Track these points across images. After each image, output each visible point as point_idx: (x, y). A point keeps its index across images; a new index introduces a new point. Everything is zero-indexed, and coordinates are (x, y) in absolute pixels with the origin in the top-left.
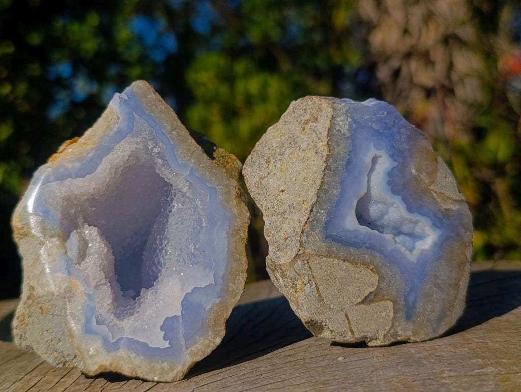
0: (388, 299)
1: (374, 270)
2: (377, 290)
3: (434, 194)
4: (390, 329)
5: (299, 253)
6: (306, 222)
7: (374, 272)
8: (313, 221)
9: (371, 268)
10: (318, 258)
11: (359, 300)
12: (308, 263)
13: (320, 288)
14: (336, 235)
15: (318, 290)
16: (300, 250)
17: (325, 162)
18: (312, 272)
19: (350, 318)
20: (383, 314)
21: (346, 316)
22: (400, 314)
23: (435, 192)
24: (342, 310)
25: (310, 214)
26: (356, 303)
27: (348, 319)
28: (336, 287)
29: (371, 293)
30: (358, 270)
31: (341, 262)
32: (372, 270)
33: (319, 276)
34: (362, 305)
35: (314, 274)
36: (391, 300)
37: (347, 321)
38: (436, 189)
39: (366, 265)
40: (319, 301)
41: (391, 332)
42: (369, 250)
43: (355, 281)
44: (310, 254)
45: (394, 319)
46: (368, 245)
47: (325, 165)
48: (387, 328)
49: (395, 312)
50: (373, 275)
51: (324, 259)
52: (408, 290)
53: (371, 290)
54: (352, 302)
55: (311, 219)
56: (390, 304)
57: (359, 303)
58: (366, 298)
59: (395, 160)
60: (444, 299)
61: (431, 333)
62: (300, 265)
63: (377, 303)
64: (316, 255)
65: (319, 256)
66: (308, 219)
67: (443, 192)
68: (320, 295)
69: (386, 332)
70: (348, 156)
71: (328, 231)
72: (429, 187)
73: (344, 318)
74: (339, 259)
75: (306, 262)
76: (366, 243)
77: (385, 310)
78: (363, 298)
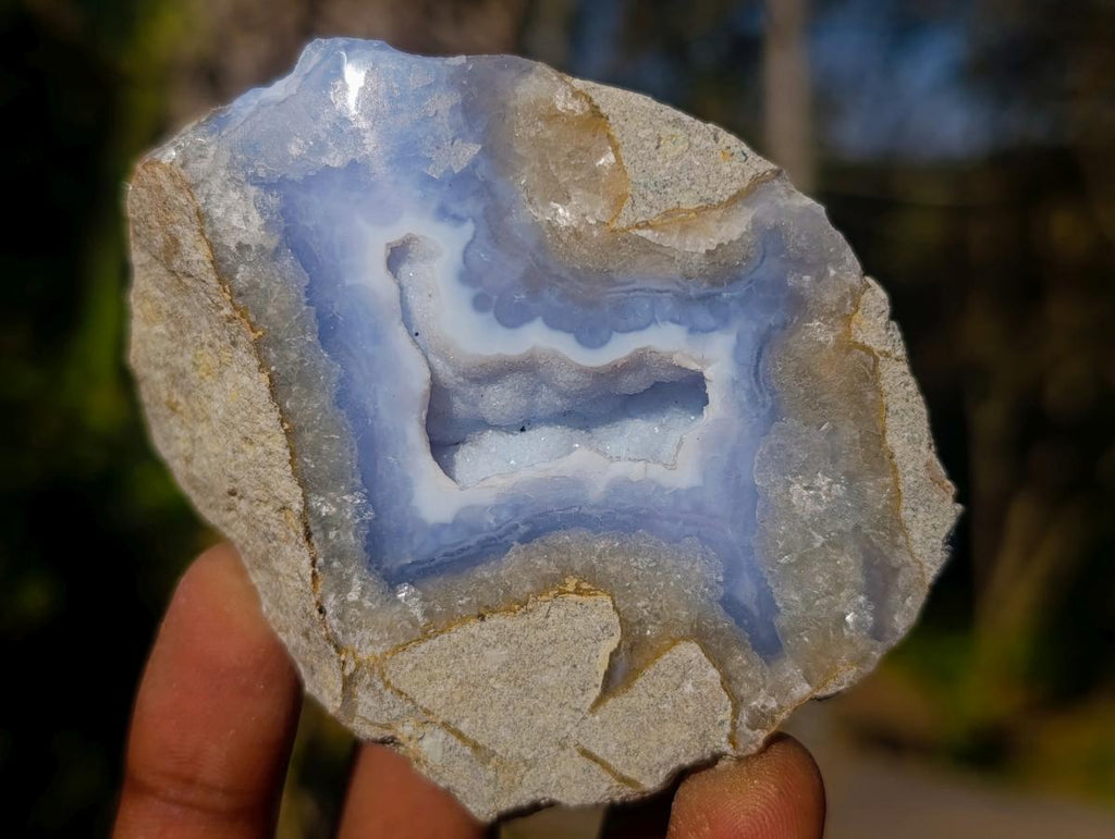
0: (675, 642)
1: (585, 586)
2: (625, 635)
3: (644, 233)
4: (735, 714)
5: (348, 672)
6: (314, 574)
7: (587, 592)
8: (328, 562)
9: (571, 588)
10: (405, 656)
11: (595, 692)
12: (387, 684)
13: (463, 727)
14: (413, 563)
15: (460, 735)
16: (344, 663)
17: (260, 367)
18: (413, 702)
19: (598, 752)
20: (689, 688)
21: (585, 753)
22: (739, 659)
23: (647, 225)
24: (563, 747)
25: (311, 545)
26: (588, 706)
27: (596, 760)
28: (504, 700)
29: (613, 655)
30: (539, 617)
31: (474, 627)
32: (578, 591)
33: (439, 701)
34: (611, 701)
35: (421, 703)
36: (685, 639)
37: (596, 767)
38: (641, 212)
39: (551, 585)
40: (485, 761)
41: (744, 717)
42: (536, 543)
43: (548, 651)
44: (376, 659)
45: (727, 681)
46: (523, 529)
47: (264, 377)
48: (726, 716)
49: (719, 662)
50: (588, 600)
51: (424, 647)
52: (721, 579)
53: (610, 644)
54: (577, 710)
55: (320, 561)
56: (691, 651)
57: (599, 701)
58: (608, 676)
59: (458, 220)
60: (857, 528)
61: (873, 648)
62: (371, 703)
63: (649, 672)
64: (395, 651)
65: (404, 648)
66: (313, 564)
67: (672, 204)
68: (475, 747)
69: (728, 729)
70: (313, 308)
71: (387, 565)
72: (614, 225)
73: (582, 762)
74: (464, 620)
75: (380, 685)
76: (516, 527)
77: (684, 676)
78: (600, 683)
